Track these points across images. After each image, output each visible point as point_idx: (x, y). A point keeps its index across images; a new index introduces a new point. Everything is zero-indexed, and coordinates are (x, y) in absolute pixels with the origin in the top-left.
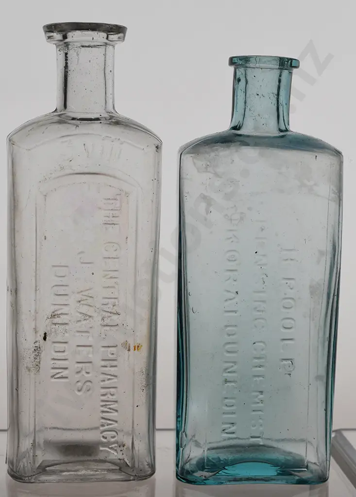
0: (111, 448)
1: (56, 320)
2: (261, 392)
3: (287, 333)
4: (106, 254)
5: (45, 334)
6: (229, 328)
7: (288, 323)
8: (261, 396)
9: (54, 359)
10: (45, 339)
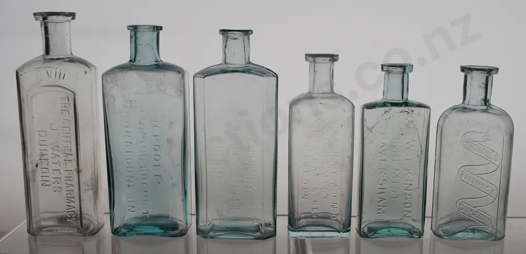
0: (73, 220)
1: (43, 158)
2: (146, 192)
3: (157, 163)
4: (64, 125)
5: (37, 164)
6: (128, 160)
7: (157, 158)
8: (146, 194)
9: (41, 176)
10: (37, 166)
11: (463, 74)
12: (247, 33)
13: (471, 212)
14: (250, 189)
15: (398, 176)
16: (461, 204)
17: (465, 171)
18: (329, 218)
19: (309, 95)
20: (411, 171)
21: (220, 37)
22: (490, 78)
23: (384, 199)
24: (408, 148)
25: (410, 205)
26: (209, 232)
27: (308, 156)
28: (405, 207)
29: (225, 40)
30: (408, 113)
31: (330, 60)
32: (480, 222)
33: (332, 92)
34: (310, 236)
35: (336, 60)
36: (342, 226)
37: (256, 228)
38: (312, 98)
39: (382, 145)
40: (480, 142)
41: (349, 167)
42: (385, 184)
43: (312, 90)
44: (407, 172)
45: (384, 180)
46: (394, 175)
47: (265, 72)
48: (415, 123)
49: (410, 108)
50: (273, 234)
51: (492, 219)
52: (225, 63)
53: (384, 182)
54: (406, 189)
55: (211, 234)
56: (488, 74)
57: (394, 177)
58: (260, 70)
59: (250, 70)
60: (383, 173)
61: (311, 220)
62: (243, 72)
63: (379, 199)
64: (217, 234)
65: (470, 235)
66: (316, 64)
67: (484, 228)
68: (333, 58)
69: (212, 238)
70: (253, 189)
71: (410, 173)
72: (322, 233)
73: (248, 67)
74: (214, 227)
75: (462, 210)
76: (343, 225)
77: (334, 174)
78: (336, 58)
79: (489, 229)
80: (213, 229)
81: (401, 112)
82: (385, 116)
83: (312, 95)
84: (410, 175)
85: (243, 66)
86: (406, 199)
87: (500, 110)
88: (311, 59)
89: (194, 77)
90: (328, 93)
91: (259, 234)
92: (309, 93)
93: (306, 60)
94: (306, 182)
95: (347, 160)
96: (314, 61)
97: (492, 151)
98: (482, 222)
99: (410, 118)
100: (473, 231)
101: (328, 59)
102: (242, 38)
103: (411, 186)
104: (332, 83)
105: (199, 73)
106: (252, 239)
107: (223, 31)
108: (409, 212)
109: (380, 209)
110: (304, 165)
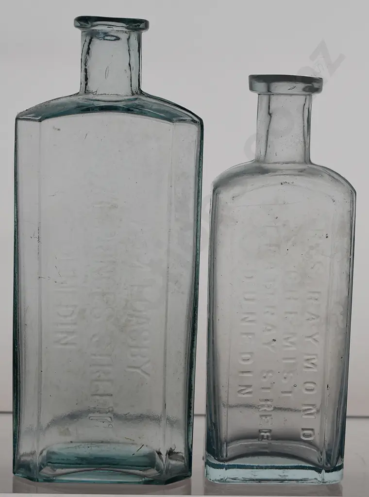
12: (137, 26)
14: (138, 371)
18: (296, 439)
19: (257, 165)
21: (77, 35)
26: (41, 469)
27: (253, 300)
29: (88, 41)
31: (304, 90)
33: (307, 160)
34: (253, 477)
35: (318, 90)
36: (324, 457)
37: (146, 460)
38: (264, 171)
41: (342, 325)
43: (263, 153)
47: (175, 112)
50: (186, 472)
52: (86, 91)
55: (47, 471)
58: (163, 108)
59: (143, 107)
61: (256, 442)
62: (128, 110)
64: (59, 471)
66: (273, 98)
68: (312, 85)
69: (48, 480)
70: (142, 371)
72: (280, 472)
73: (137, 102)
74: (53, 457)
76: (327, 454)
77: (310, 340)
78: (316, 85)
80: (51, 459)
83: (263, 165)
85: (126, 98)
88: (261, 86)
89: (17, 119)
90: (299, 163)
91: (152, 472)
92: (257, 160)
93: (252, 88)
94: (248, 356)
95: (339, 310)
96: (269, 91)
101: (301, 86)
102: (124, 37)
104: (307, 141)
105: (29, 112)
106: (139, 483)
107: (83, 21)
110: (243, 320)
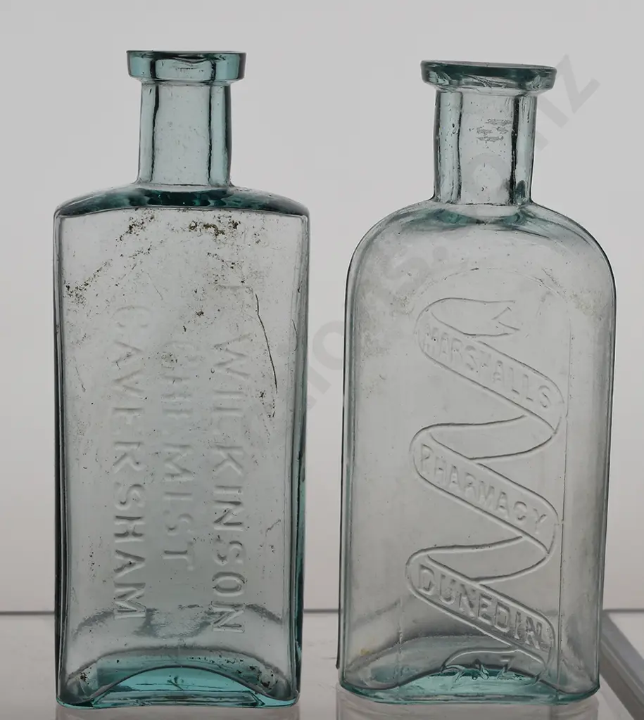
11: (431, 91)
13: (464, 598)
15: (185, 471)
16: (423, 567)
17: (433, 444)
20: (235, 453)
22: (525, 103)
23: (139, 559)
24: (221, 364)
25: (238, 581)
28: (217, 588)
30: (218, 232)
32: (497, 633)
39: (124, 351)
40: (487, 340)
42: (137, 500)
44: (222, 454)
45: (137, 486)
46: (170, 467)
48: (245, 270)
49: (227, 213)
51: (540, 624)
53: (136, 492)
54: (219, 521)
56: (521, 86)
57: (173, 476)
60: (128, 460)
63: (120, 558)
65: (467, 685)
67: (510, 657)
71: (231, 458)
75: (428, 589)
79: (535, 664)
81: (191, 228)
82: (131, 243)
84: (232, 465)
86: (222, 559)
87: (566, 223)
97: (530, 373)
98: (504, 636)
99: (225, 252)
100: (473, 668)
103: (237, 510)
108: (233, 606)
109: (122, 597)
